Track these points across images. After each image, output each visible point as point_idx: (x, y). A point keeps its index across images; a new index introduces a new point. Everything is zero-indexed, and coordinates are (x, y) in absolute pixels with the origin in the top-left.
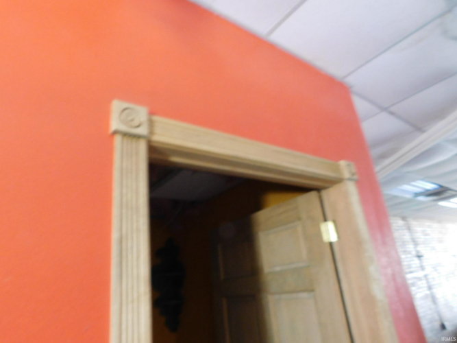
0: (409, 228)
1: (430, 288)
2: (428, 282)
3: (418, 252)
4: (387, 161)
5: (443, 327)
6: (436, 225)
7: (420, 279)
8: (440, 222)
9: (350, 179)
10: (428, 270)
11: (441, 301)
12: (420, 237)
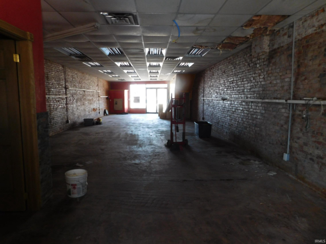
0: (65, 73)
1: (66, 104)
2: (66, 101)
3: (66, 85)
4: (56, 33)
5: (67, 122)
6: (80, 74)
7: (63, 99)
8: (83, 73)
9: (30, 40)
10: (69, 96)
11: (70, 111)
12: (70, 78)
